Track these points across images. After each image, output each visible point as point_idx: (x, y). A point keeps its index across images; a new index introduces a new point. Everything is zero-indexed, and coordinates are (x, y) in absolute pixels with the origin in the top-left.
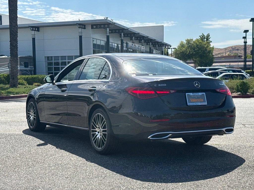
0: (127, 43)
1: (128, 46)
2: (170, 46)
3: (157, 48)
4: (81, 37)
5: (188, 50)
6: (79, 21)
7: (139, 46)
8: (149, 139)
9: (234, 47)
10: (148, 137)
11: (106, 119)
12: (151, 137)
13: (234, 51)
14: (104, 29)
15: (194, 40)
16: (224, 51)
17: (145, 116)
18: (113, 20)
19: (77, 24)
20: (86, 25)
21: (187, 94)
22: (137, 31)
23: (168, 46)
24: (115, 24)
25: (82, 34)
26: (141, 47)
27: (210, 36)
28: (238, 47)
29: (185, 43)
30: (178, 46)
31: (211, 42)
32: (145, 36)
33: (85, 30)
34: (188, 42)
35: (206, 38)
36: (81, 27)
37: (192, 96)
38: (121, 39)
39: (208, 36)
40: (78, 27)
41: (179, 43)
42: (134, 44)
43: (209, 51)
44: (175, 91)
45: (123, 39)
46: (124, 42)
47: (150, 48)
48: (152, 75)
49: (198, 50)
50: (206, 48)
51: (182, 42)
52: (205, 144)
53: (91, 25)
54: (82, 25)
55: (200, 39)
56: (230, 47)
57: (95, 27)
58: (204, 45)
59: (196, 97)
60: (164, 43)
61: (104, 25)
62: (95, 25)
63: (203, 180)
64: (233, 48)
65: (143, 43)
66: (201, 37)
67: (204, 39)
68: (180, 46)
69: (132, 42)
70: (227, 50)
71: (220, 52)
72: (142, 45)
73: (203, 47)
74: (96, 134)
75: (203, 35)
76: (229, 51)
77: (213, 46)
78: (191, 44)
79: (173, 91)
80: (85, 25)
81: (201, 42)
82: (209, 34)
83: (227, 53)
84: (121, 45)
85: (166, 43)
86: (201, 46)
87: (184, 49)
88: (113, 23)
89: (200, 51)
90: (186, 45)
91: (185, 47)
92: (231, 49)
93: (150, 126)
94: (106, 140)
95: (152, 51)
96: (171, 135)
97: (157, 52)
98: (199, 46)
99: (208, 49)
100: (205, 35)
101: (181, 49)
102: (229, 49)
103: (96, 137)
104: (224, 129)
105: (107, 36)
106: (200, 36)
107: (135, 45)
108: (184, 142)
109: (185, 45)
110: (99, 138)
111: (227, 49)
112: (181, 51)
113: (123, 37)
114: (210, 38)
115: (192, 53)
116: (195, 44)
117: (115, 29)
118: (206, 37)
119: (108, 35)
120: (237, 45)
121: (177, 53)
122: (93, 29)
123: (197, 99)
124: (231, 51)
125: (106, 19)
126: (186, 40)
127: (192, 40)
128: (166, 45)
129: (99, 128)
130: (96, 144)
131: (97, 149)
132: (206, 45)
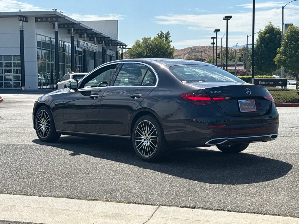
0: (78, 41)
1: (80, 45)
2: (126, 46)
3: (111, 47)
4: (22, 32)
5: (146, 51)
6: (20, 12)
7: (91, 45)
8: (206, 144)
9: (194, 48)
10: (206, 142)
11: (156, 126)
12: (209, 143)
13: (194, 53)
14: (51, 24)
15: (152, 39)
16: (182, 52)
17: (201, 122)
18: (62, 13)
19: (17, 16)
20: (28, 18)
21: (240, 101)
22: (89, 26)
23: (123, 46)
24: (65, 18)
25: (24, 28)
26: (94, 46)
27: (170, 34)
28: (198, 48)
29: (142, 42)
30: (134, 46)
31: (171, 41)
32: (98, 33)
33: (27, 23)
34: (145, 42)
35: (165, 37)
36: (22, 20)
37: (244, 103)
38: (71, 35)
39: (167, 35)
40: (18, 20)
41: (135, 42)
42: (86, 42)
43: (170, 52)
44: (230, 98)
45: (73, 36)
46: (74, 39)
47: (103, 48)
48: (201, 81)
49: (156, 51)
50: (167, 49)
51: (138, 41)
52: (241, 152)
53: (34, 18)
54: (23, 17)
55: (158, 38)
56: (189, 48)
57: (39, 20)
58: (164, 45)
59: (246, 104)
60: (119, 41)
61: (52, 18)
62: (39, 18)
63: (266, 181)
64: (192, 49)
65: (95, 42)
66: (159, 36)
67: (163, 38)
68: (135, 46)
69: (83, 40)
70: (185, 52)
71: (177, 54)
72: (94, 44)
73: (163, 48)
74: (141, 141)
75: (162, 33)
76: (188, 53)
77: (174, 47)
78: (148, 43)
79: (228, 98)
80: (26, 18)
81: (160, 42)
82: (168, 32)
83: (185, 55)
84: (71, 43)
85: (120, 42)
86: (160, 46)
87: (140, 50)
88: (63, 16)
89: (160, 52)
90: (143, 45)
91: (142, 47)
92: (190, 50)
93: (205, 132)
94: (156, 147)
95: (105, 51)
96: (227, 140)
97: (111, 52)
98: (159, 46)
99: (169, 51)
100: (163, 34)
101: (138, 50)
102: (187, 50)
103: (142, 145)
104: (270, 136)
105: (55, 31)
106: (157, 34)
107: (87, 44)
108: (219, 150)
109: (141, 44)
110: (147, 145)
111: (185, 50)
112: (137, 52)
113: (73, 34)
114: (170, 37)
115: (150, 55)
116: (153, 44)
117: (64, 24)
118: (165, 35)
119: (57, 30)
120: (197, 46)
121: (132, 54)
122: (37, 22)
123: (248, 105)
124: (191, 53)
125: (55, 12)
126: (143, 39)
127: (150, 39)
128: (121, 44)
129: (145, 135)
130: (141, 152)
131: (143, 157)
132: (167, 46)
